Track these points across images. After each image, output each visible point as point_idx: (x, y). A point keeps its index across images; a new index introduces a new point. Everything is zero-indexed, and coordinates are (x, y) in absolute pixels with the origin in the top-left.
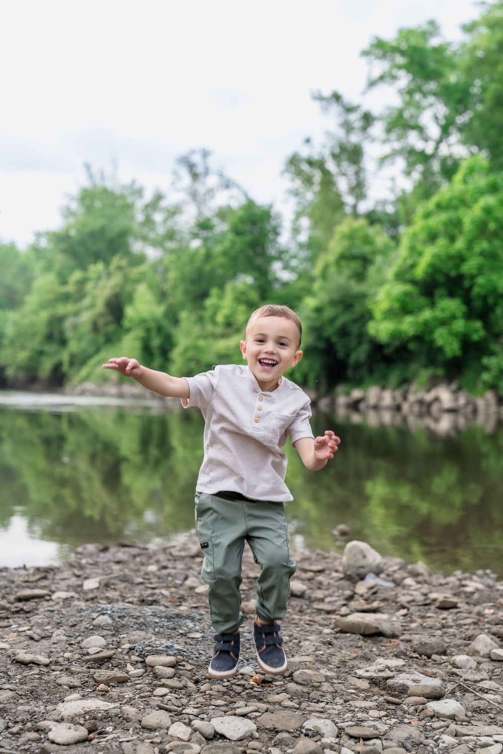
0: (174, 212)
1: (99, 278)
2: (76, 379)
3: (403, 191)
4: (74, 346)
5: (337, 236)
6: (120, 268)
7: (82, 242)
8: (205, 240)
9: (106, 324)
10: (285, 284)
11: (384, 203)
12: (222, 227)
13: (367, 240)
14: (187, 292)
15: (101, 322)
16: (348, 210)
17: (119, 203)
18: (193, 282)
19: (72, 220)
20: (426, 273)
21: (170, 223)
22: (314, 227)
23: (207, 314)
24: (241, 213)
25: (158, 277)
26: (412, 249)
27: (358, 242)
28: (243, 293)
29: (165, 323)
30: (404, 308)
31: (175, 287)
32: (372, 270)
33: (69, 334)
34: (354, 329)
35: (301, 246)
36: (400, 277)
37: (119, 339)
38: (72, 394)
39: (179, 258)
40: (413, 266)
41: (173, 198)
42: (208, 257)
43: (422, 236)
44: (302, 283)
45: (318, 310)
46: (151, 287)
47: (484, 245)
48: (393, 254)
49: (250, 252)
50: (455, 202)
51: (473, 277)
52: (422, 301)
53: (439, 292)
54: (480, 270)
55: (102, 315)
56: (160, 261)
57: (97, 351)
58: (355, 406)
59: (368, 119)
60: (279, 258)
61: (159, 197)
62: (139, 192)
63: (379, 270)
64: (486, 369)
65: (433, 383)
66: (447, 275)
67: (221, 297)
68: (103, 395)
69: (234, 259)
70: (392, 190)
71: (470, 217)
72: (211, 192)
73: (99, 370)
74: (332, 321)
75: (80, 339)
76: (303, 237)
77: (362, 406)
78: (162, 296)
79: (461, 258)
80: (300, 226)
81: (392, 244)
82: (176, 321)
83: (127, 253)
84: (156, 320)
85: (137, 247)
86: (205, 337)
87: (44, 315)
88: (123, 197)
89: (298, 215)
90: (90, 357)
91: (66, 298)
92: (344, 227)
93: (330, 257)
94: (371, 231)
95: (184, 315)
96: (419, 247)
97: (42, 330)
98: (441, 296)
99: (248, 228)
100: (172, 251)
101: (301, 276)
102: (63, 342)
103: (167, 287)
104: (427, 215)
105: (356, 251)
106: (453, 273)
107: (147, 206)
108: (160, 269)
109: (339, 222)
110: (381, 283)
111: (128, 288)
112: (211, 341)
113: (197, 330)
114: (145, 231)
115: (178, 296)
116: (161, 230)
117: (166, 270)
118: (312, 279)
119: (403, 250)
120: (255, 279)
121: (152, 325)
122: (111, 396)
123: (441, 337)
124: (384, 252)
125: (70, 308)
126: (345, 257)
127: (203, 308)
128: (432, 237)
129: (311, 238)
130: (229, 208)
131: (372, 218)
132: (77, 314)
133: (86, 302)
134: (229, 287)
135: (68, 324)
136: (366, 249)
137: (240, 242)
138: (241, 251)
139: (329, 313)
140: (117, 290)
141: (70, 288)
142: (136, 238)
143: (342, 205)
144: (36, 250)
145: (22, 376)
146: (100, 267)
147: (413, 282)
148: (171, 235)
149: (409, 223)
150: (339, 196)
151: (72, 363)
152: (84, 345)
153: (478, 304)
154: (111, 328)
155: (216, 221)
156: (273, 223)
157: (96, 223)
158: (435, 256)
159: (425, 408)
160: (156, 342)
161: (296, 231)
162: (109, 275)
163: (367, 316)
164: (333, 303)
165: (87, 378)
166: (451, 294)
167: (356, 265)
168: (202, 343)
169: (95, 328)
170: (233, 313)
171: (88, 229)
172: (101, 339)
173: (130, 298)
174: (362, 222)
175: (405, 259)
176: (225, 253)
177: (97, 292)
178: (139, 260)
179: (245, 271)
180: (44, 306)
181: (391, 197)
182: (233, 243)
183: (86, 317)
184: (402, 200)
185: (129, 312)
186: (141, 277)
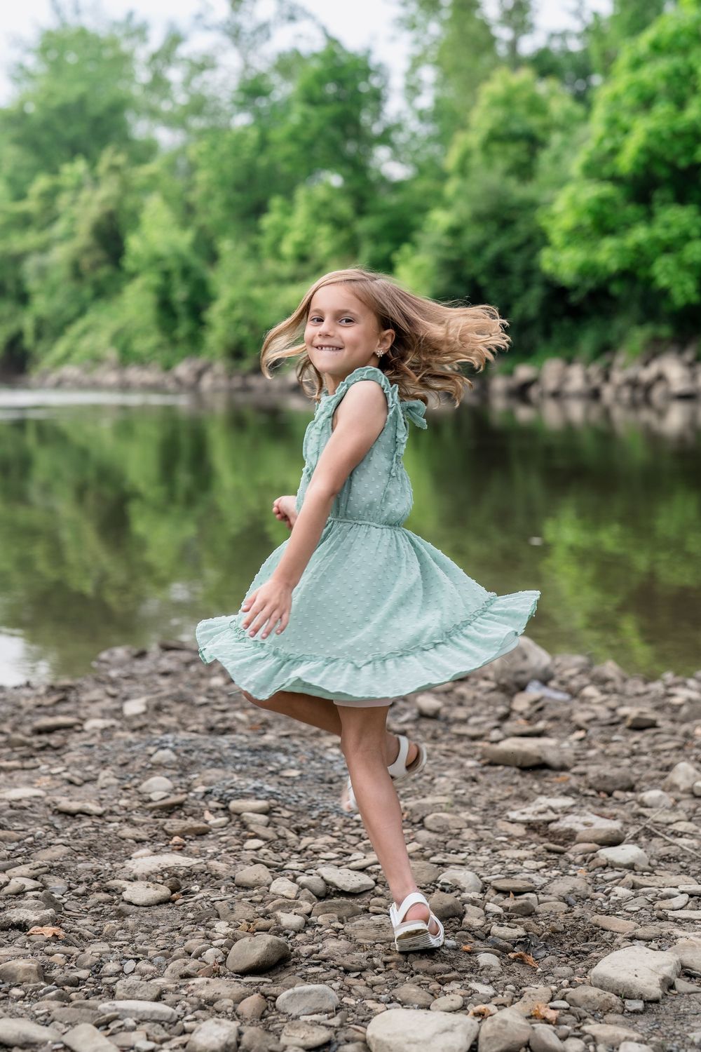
0: (203, 65)
1: (79, 187)
2: (47, 361)
3: (596, 15)
4: (41, 305)
5: (484, 101)
6: (114, 169)
7: (47, 126)
8: (258, 115)
9: (96, 265)
10: (397, 187)
11: (564, 35)
12: (284, 90)
13: (536, 106)
14: (229, 205)
15: (86, 262)
16: (502, 50)
17: (108, 54)
18: (239, 188)
19: (28, 86)
20: (636, 163)
21: (196, 84)
22: (441, 83)
23: (265, 241)
24: (316, 65)
25: (179, 183)
26: (612, 123)
27: (521, 111)
28: (325, 204)
29: (196, 262)
30: (601, 225)
31: (209, 197)
32: (545, 157)
33: (32, 284)
34: (517, 263)
35: (422, 116)
36: (593, 171)
37: (119, 291)
38: (41, 387)
39: (213, 147)
40: (614, 152)
42: (264, 144)
43: (629, 100)
44: (424, 185)
45: (455, 232)
46: (167, 199)
48: (581, 131)
49: (335, 133)
50: (683, 40)
52: (631, 210)
53: (658, 195)
55: (86, 250)
56: (182, 151)
57: (82, 313)
58: (521, 393)
60: (385, 139)
61: (175, 39)
62: (140, 32)
63: (557, 159)
65: (654, 350)
66: (672, 166)
67: (288, 212)
68: (95, 386)
69: (309, 146)
70: (577, 14)
72: (263, 29)
73: (86, 343)
74: (478, 250)
75: (52, 292)
76: (425, 101)
77: (534, 392)
78: (187, 213)
79: (695, 137)
80: (420, 81)
81: (579, 110)
82: (213, 257)
83: (125, 140)
84: (179, 257)
85: (140, 128)
86: (264, 284)
88: (114, 43)
89: (416, 63)
90: (70, 322)
91: (25, 222)
92: (495, 86)
93: (473, 138)
94: (543, 88)
95: (226, 246)
96: (625, 119)
98: (664, 203)
99: (331, 89)
100: (201, 134)
101: (421, 171)
102: (23, 298)
103: (195, 197)
104: (637, 64)
105: (516, 127)
106: (683, 163)
107: (154, 57)
108: (182, 164)
109: (487, 78)
110: (561, 183)
111: (130, 202)
112: (273, 289)
113: (249, 271)
114: (154, 100)
115: (214, 212)
116: (182, 99)
117: (193, 168)
118: (443, 177)
119: (597, 126)
120: (347, 179)
121: (172, 264)
122: (109, 388)
123: (664, 272)
124: (565, 127)
125: (31, 239)
126: (496, 138)
127: (259, 232)
128: (647, 102)
129: (438, 101)
130: (296, 54)
131: (545, 65)
132: (44, 249)
133: (60, 228)
134: (301, 194)
135: (30, 266)
136: (534, 122)
137: (318, 117)
138: (320, 133)
139: (473, 236)
140: (111, 206)
141: (31, 205)
142: (138, 113)
143: (492, 41)
146: (80, 166)
147: (615, 179)
148: (198, 106)
149: (607, 72)
150: (485, 27)
151: (39, 335)
152: (58, 302)
154: (104, 272)
155: (275, 79)
156: (375, 82)
157: (70, 91)
158: (651, 134)
159: (642, 393)
160: (180, 294)
161: (413, 90)
162: (96, 181)
163: (538, 240)
164: (479, 218)
165: (66, 358)
166: (681, 199)
167: (516, 151)
168: (258, 293)
169: (77, 272)
170: (310, 238)
171: (55, 102)
172: (88, 292)
173: (134, 219)
174: (525, 75)
175: (601, 140)
176: (293, 137)
177: (76, 210)
178: (143, 154)
179: (328, 166)
181: (576, 26)
182: (306, 118)
183: (60, 255)
184: (594, 31)
185: (134, 243)
186: (152, 185)
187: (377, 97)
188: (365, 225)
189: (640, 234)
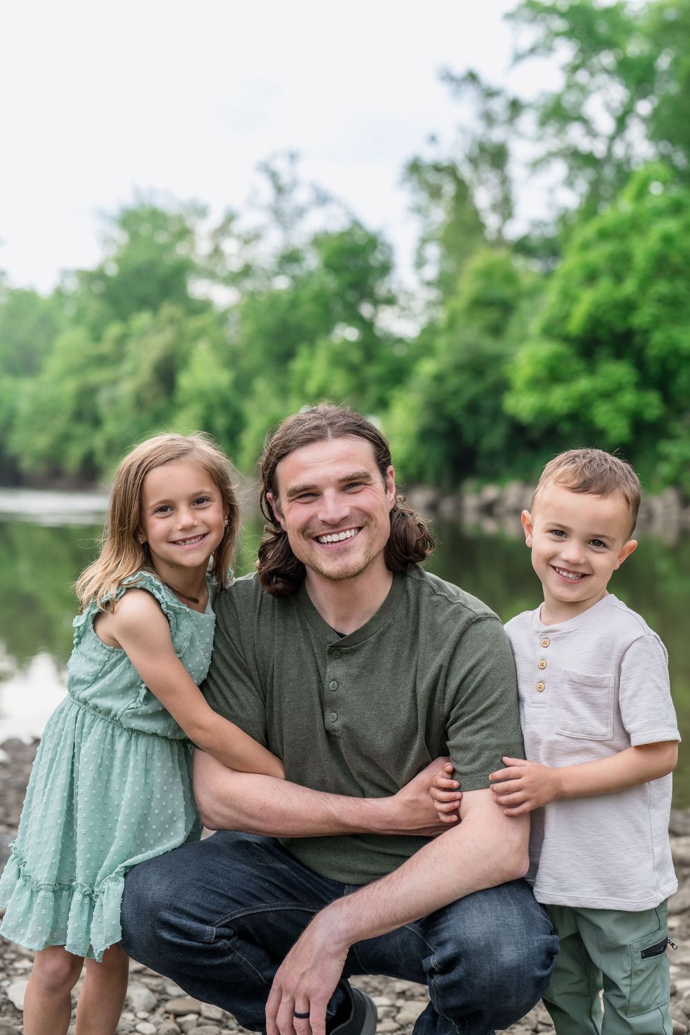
0: (250, 239)
1: (145, 334)
4: (111, 428)
5: (469, 273)
7: (122, 283)
8: (294, 278)
9: (154, 398)
11: (542, 224)
12: (313, 261)
13: (510, 278)
14: (268, 352)
15: (147, 395)
16: (490, 235)
17: (175, 226)
18: (274, 337)
20: (584, 326)
21: (247, 254)
22: (444, 257)
23: (293, 383)
26: (565, 292)
27: (497, 282)
28: (342, 354)
29: (233, 396)
30: (553, 375)
31: (250, 343)
32: (513, 321)
33: (104, 412)
34: (487, 404)
35: (428, 283)
36: (549, 332)
37: (170, 418)
40: (566, 317)
41: (249, 220)
42: (295, 302)
43: (579, 275)
45: (439, 378)
46: (214, 346)
47: (661, 287)
49: (350, 295)
50: (624, 228)
51: (646, 332)
52: (577, 365)
53: (604, 351)
54: (657, 322)
55: (147, 386)
58: (489, 509)
59: (516, 107)
61: (230, 218)
62: (202, 211)
64: (664, 458)
66: (611, 329)
67: (312, 356)
70: (549, 207)
71: (643, 249)
72: (301, 212)
74: (456, 392)
75: (119, 418)
76: (431, 272)
77: (499, 510)
78: (232, 359)
79: (629, 307)
80: (426, 256)
81: (542, 282)
82: (248, 393)
83: (184, 298)
84: (219, 393)
85: (198, 288)
87: (70, 387)
88: (180, 219)
89: (424, 241)
91: (101, 361)
92: (480, 259)
93: (459, 303)
95: (260, 384)
96: (574, 290)
97: (68, 404)
98: (604, 358)
100: (250, 294)
102: (97, 422)
104: (586, 246)
105: (494, 294)
106: (620, 327)
107: (215, 231)
110: (523, 339)
111: (184, 347)
113: (277, 407)
114: (213, 265)
115: (254, 357)
116: (235, 265)
118: (436, 334)
119: (552, 295)
121: (214, 400)
123: (603, 415)
124: (534, 293)
125: (105, 375)
126: (481, 303)
127: (288, 374)
128: (591, 277)
129: (441, 273)
130: (326, 233)
131: (523, 247)
132: (114, 382)
133: (127, 366)
134: (322, 345)
135: (103, 398)
136: (506, 292)
137: (336, 282)
139: (454, 381)
140: (169, 350)
141: (106, 347)
142: (199, 275)
143: (482, 227)
144: (59, 294)
145: (41, 469)
146: (146, 317)
147: (567, 339)
148: (247, 271)
150: (476, 213)
151: (108, 450)
152: (124, 425)
153: (654, 369)
154: (161, 403)
155: (307, 252)
156: (381, 255)
157: (141, 257)
158: (597, 305)
160: (221, 422)
161: (420, 263)
162: (159, 329)
163: (502, 387)
164: (459, 368)
166: (618, 355)
167: (493, 315)
169: (139, 403)
171: (132, 264)
172: (147, 418)
173: (185, 361)
174: (504, 254)
176: (316, 299)
177: (141, 354)
178: (203, 307)
179: (344, 321)
180: (72, 371)
183: (127, 388)
184: (564, 219)
185: (186, 381)
186: (201, 333)
187: (386, 269)
188: (373, 371)
189: (584, 384)
